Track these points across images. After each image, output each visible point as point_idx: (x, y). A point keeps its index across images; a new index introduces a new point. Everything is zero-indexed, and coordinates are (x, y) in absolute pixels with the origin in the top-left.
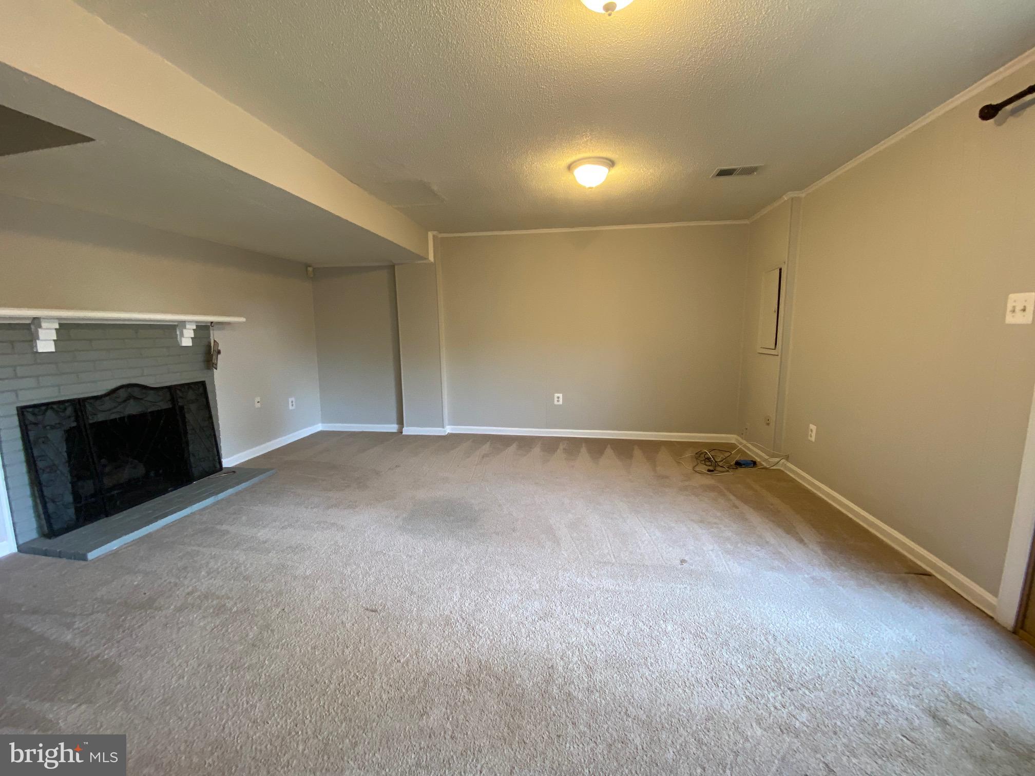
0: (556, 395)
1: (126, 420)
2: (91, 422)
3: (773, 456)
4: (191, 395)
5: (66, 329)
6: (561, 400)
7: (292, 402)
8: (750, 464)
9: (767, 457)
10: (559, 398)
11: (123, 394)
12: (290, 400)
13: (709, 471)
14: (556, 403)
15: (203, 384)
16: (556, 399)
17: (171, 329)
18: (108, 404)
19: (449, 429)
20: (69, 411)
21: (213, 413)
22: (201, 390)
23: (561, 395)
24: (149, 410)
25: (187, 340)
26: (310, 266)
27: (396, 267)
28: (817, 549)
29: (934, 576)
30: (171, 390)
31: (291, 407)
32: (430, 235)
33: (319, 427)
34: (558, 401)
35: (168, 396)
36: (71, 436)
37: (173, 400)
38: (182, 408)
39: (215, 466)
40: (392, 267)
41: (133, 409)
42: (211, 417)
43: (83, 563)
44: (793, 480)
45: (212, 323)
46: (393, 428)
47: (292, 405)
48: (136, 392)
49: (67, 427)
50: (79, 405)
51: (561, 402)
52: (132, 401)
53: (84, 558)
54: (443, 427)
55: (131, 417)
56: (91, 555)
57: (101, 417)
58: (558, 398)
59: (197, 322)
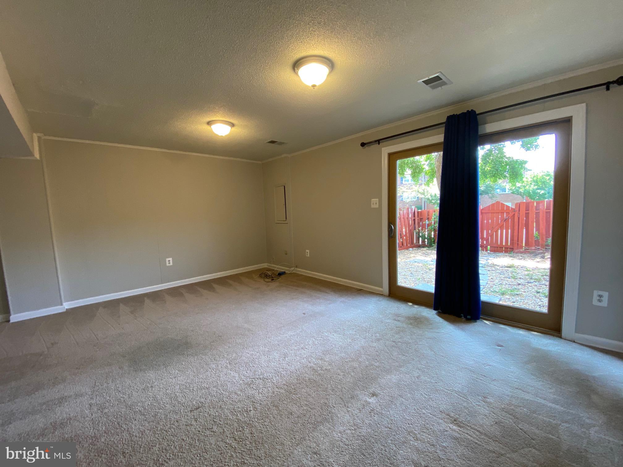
0: (167, 259)
3: (290, 268)
6: (171, 262)
8: (282, 274)
9: (288, 269)
10: (169, 262)
13: (272, 280)
14: (168, 265)
16: (167, 262)
19: (67, 305)
23: (171, 259)
28: (333, 293)
29: (362, 290)
34: (169, 263)
44: (302, 275)
51: (171, 264)
54: (62, 305)
58: (169, 261)
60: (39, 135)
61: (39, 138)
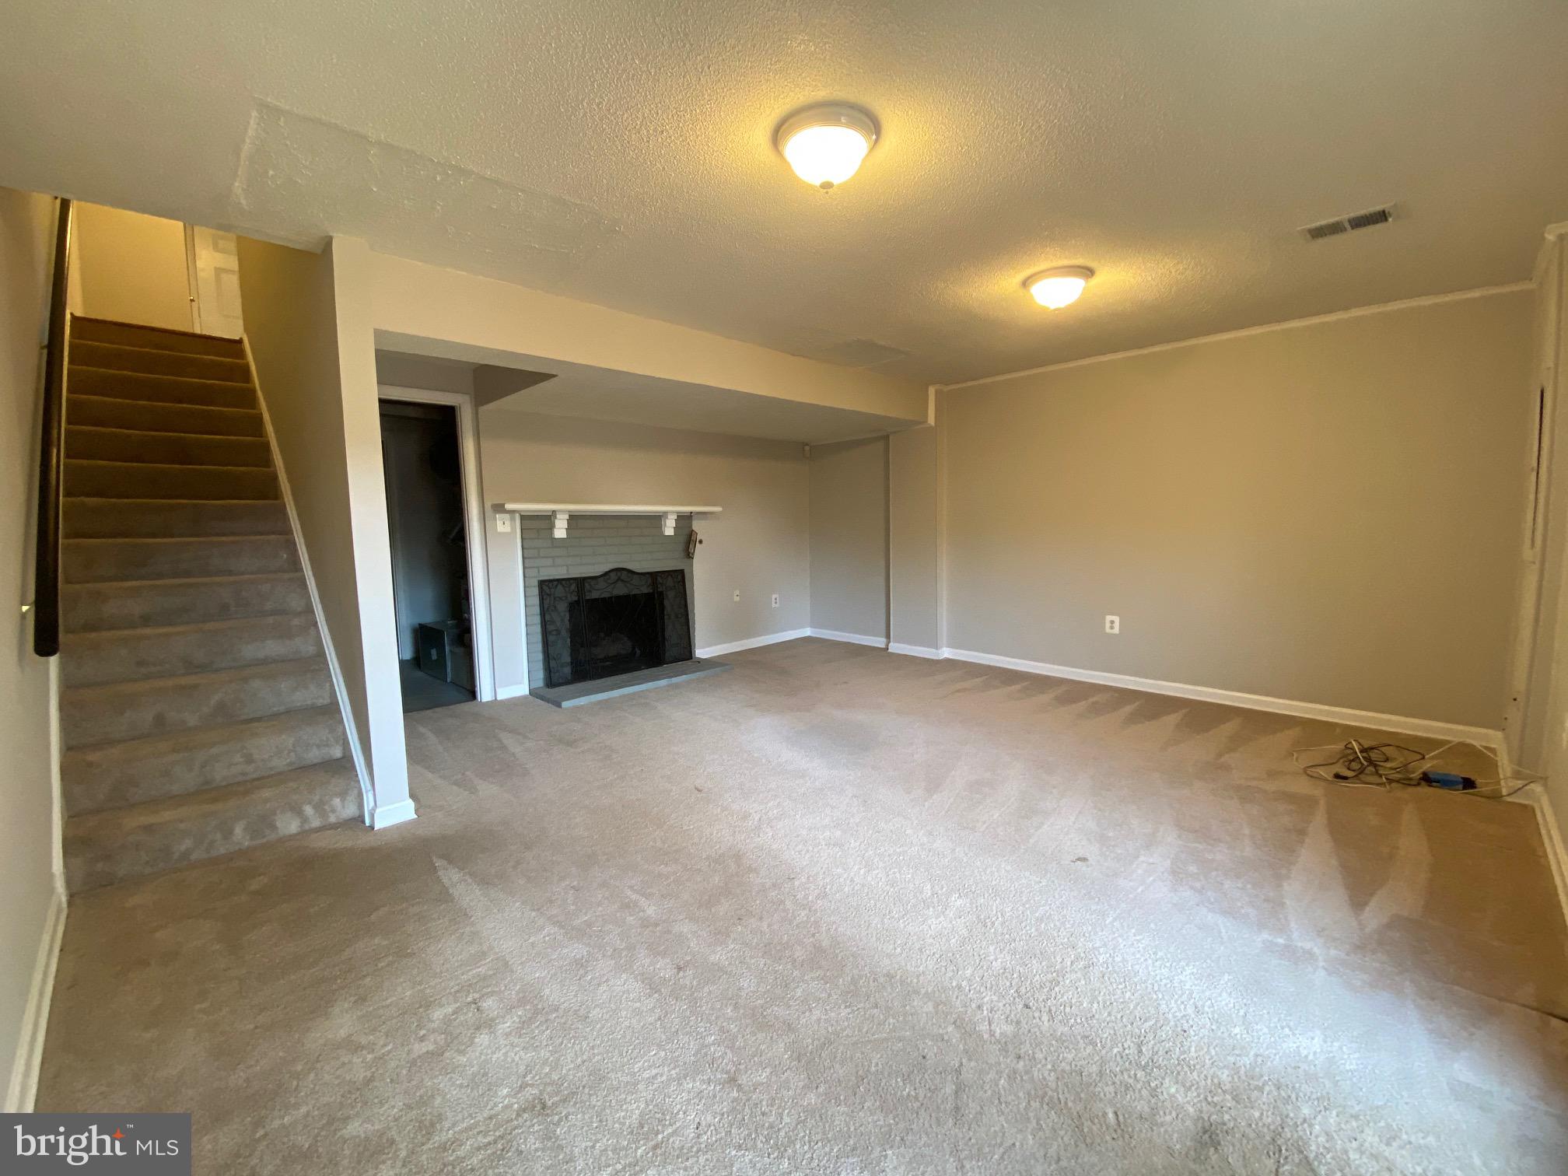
0: (1109, 618)
1: (613, 599)
2: (588, 598)
4: (670, 582)
5: (574, 519)
6: (1117, 625)
7: (776, 599)
8: (1457, 783)
10: (1113, 624)
11: (613, 576)
12: (774, 596)
13: (1337, 777)
14: (1108, 630)
15: (682, 572)
16: (1108, 625)
17: (657, 519)
18: (602, 584)
19: (946, 653)
20: (573, 587)
21: (689, 601)
22: (680, 577)
23: (1116, 619)
24: (633, 593)
25: (669, 529)
26: (807, 445)
27: (891, 438)
30: (653, 576)
31: (774, 605)
32: (932, 391)
33: (807, 632)
34: (1112, 628)
35: (650, 581)
36: (573, 607)
37: (654, 584)
38: (661, 593)
39: (685, 653)
40: (886, 438)
41: (620, 590)
42: (686, 606)
43: (558, 709)
45: (691, 513)
46: (879, 642)
47: (776, 603)
48: (624, 575)
49: (570, 599)
50: (581, 582)
51: (1116, 630)
52: (619, 582)
53: (559, 706)
54: (939, 650)
55: (618, 597)
56: (565, 704)
57: (595, 595)
58: (1112, 622)
59: (677, 513)
60: (938, 386)
61: (936, 392)
